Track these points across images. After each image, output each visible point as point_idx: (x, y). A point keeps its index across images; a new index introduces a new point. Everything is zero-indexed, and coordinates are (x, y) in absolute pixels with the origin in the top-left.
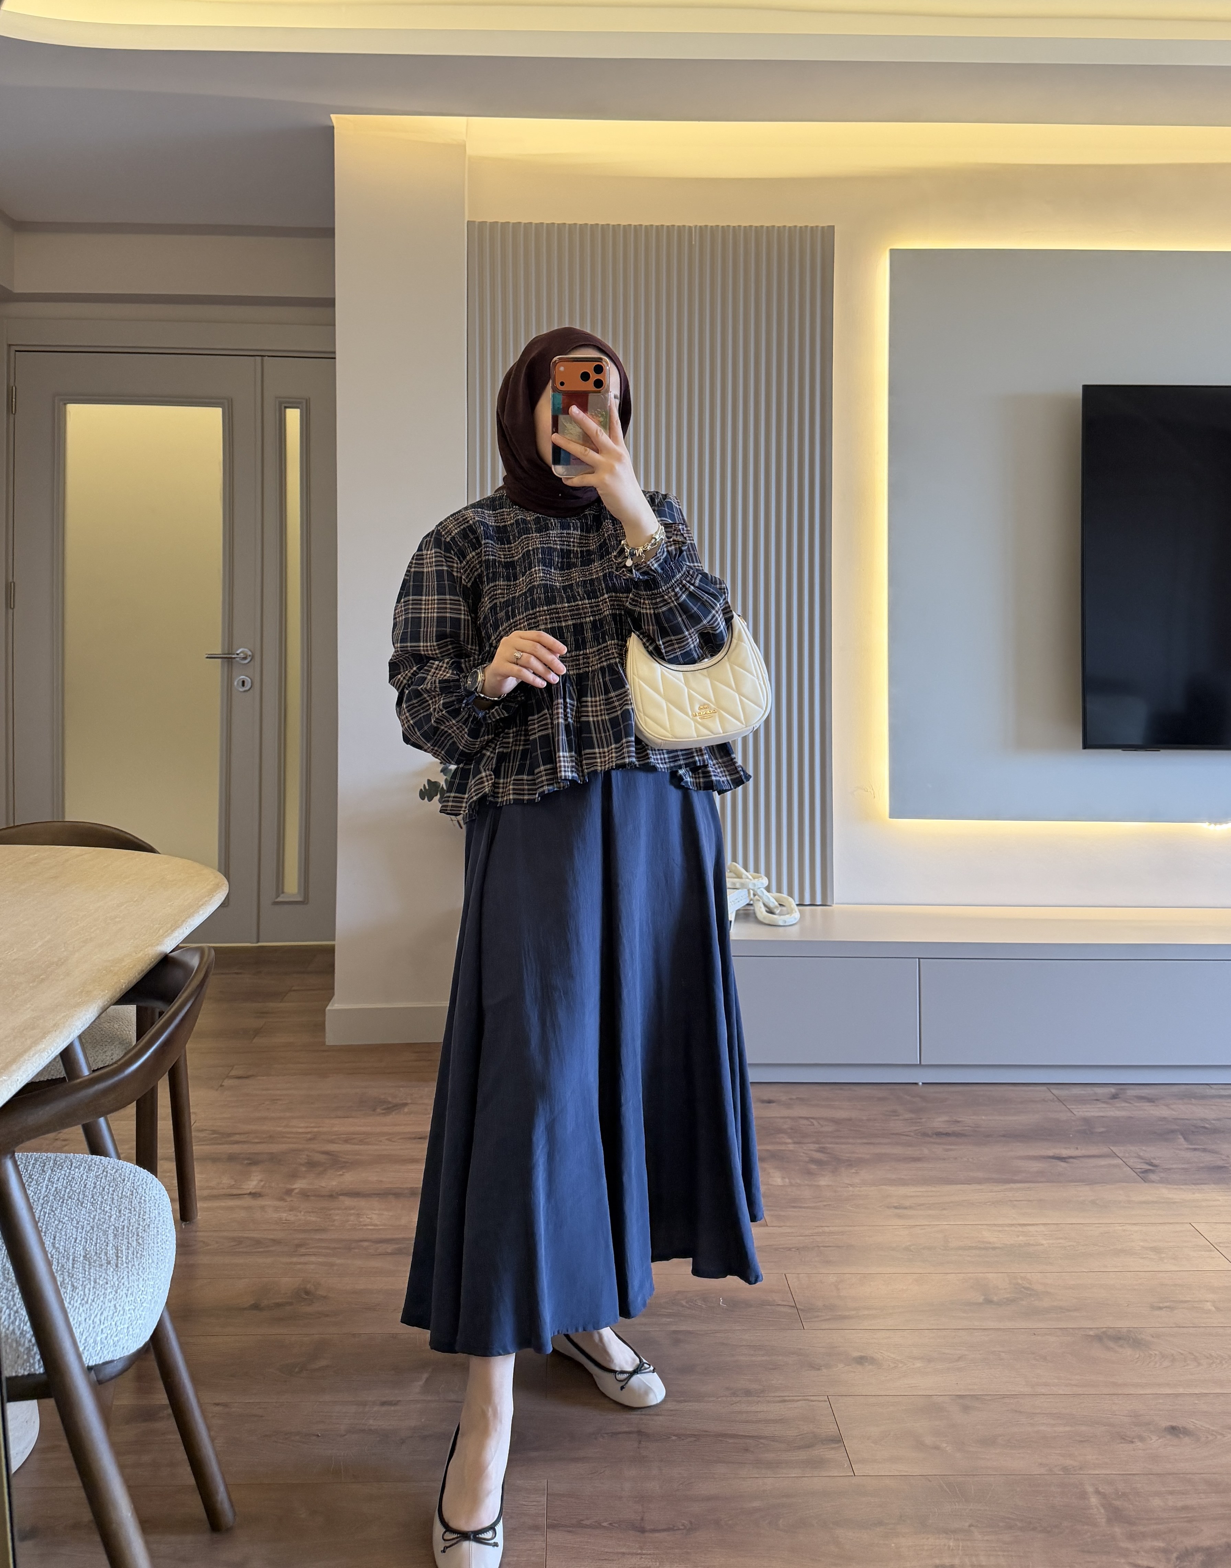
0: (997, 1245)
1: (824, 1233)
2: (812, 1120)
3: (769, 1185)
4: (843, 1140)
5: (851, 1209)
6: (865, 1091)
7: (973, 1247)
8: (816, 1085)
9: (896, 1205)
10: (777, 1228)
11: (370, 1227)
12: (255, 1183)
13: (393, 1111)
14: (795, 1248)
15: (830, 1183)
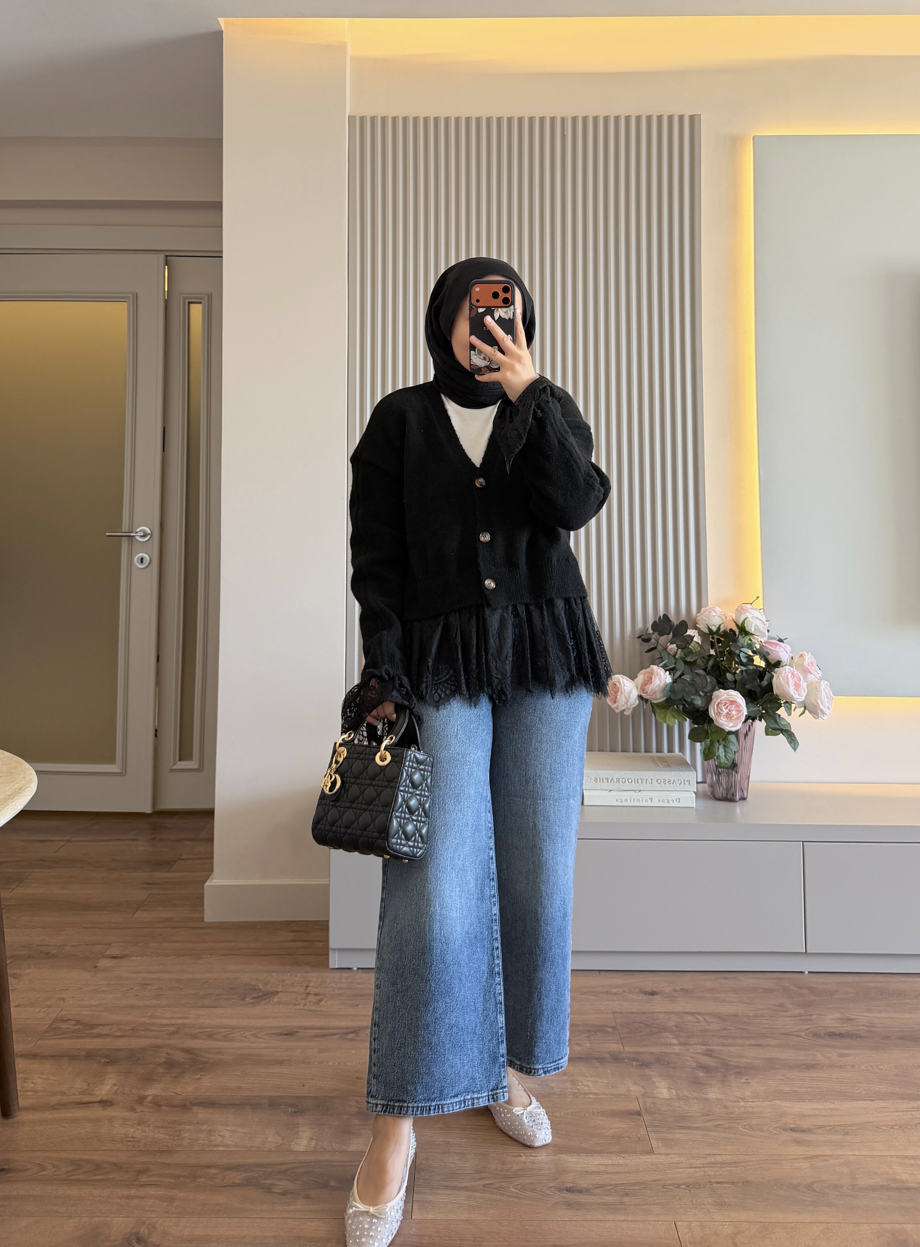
0: (911, 1185)
1: (716, 1163)
2: (698, 1016)
3: (654, 1097)
4: (731, 1041)
5: (744, 1130)
6: (750, 981)
7: (883, 1186)
8: (701, 974)
9: (794, 1126)
10: (665, 1156)
11: (221, 1149)
12: (108, 1087)
13: (265, 999)
14: (685, 1184)
15: (720, 1096)
